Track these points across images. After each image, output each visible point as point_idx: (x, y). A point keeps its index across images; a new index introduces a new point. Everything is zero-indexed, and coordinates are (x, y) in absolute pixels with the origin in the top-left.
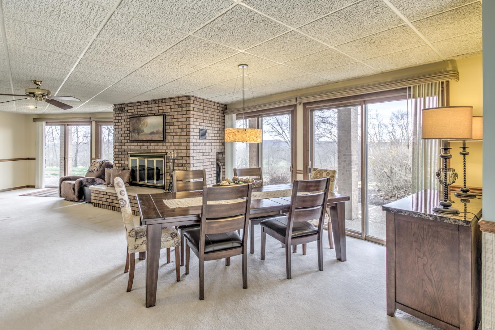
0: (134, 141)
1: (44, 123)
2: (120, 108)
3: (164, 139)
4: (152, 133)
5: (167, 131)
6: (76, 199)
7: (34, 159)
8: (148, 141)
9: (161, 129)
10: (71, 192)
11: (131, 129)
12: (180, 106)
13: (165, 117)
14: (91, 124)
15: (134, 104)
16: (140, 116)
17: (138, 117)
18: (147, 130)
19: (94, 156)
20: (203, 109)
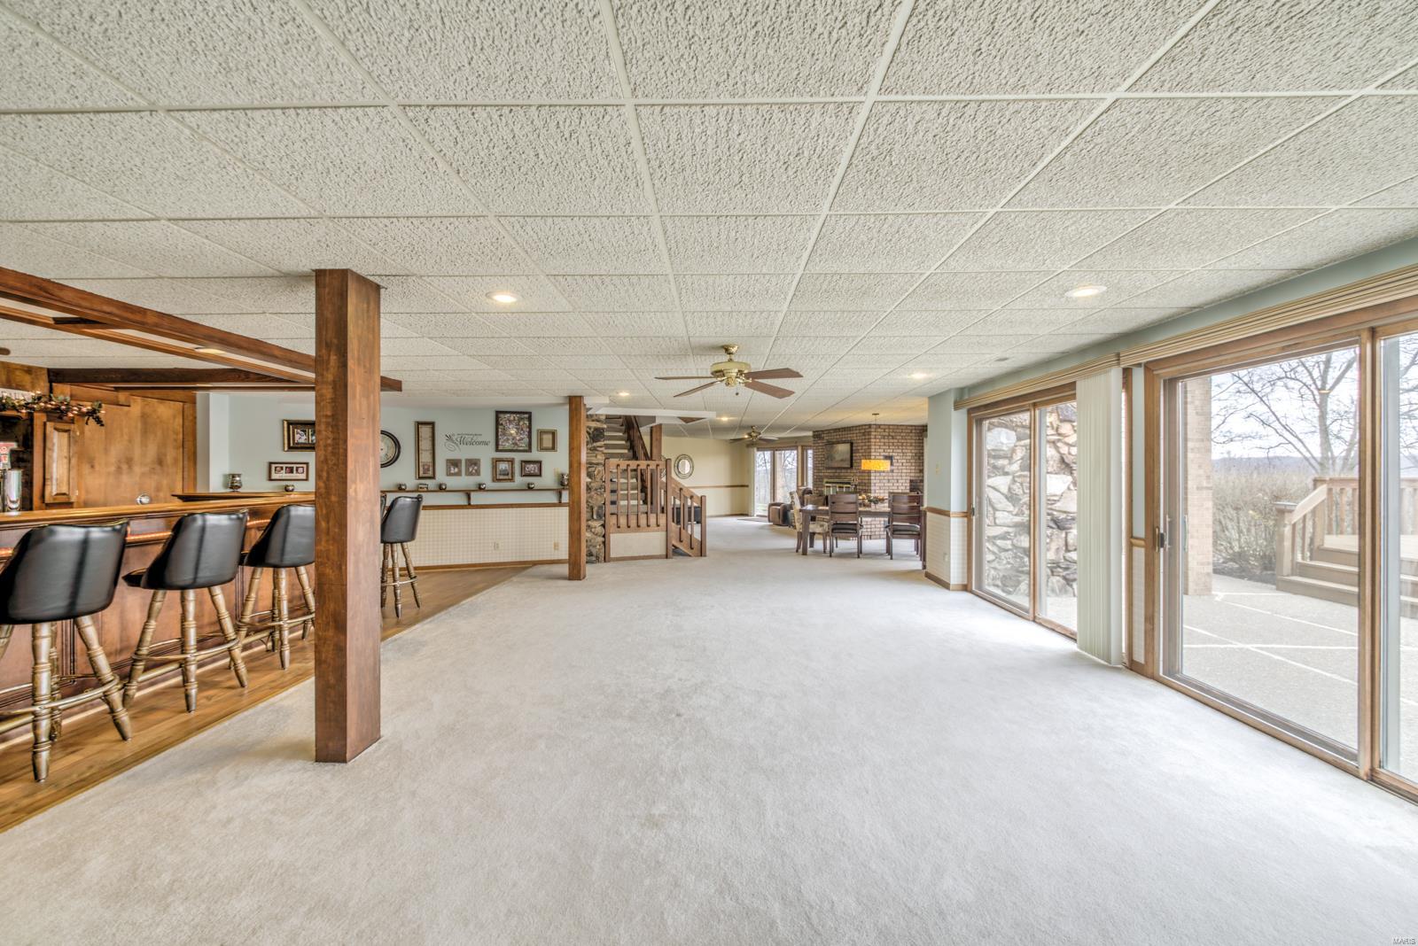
0: (829, 468)
1: (755, 449)
2: (818, 434)
3: (852, 466)
4: (842, 460)
5: (854, 458)
6: (781, 523)
7: (747, 486)
8: (839, 468)
9: (848, 456)
10: (777, 516)
11: (826, 456)
12: (864, 434)
13: (852, 444)
14: (797, 449)
15: (829, 431)
16: (833, 443)
17: (831, 444)
18: (838, 457)
19: (800, 484)
20: (889, 435)
